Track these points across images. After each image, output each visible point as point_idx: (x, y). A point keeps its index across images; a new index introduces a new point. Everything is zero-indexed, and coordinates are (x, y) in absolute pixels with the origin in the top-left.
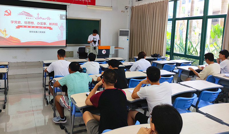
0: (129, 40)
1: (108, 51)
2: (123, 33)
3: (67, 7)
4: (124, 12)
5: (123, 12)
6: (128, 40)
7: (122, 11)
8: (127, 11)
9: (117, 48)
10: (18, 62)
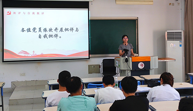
0: (183, 45)
1: (147, 64)
2: (173, 36)
3: (90, 4)
4: (173, 4)
5: (171, 6)
6: (180, 46)
7: (170, 4)
8: (179, 3)
9: (165, 59)
10: (26, 81)
